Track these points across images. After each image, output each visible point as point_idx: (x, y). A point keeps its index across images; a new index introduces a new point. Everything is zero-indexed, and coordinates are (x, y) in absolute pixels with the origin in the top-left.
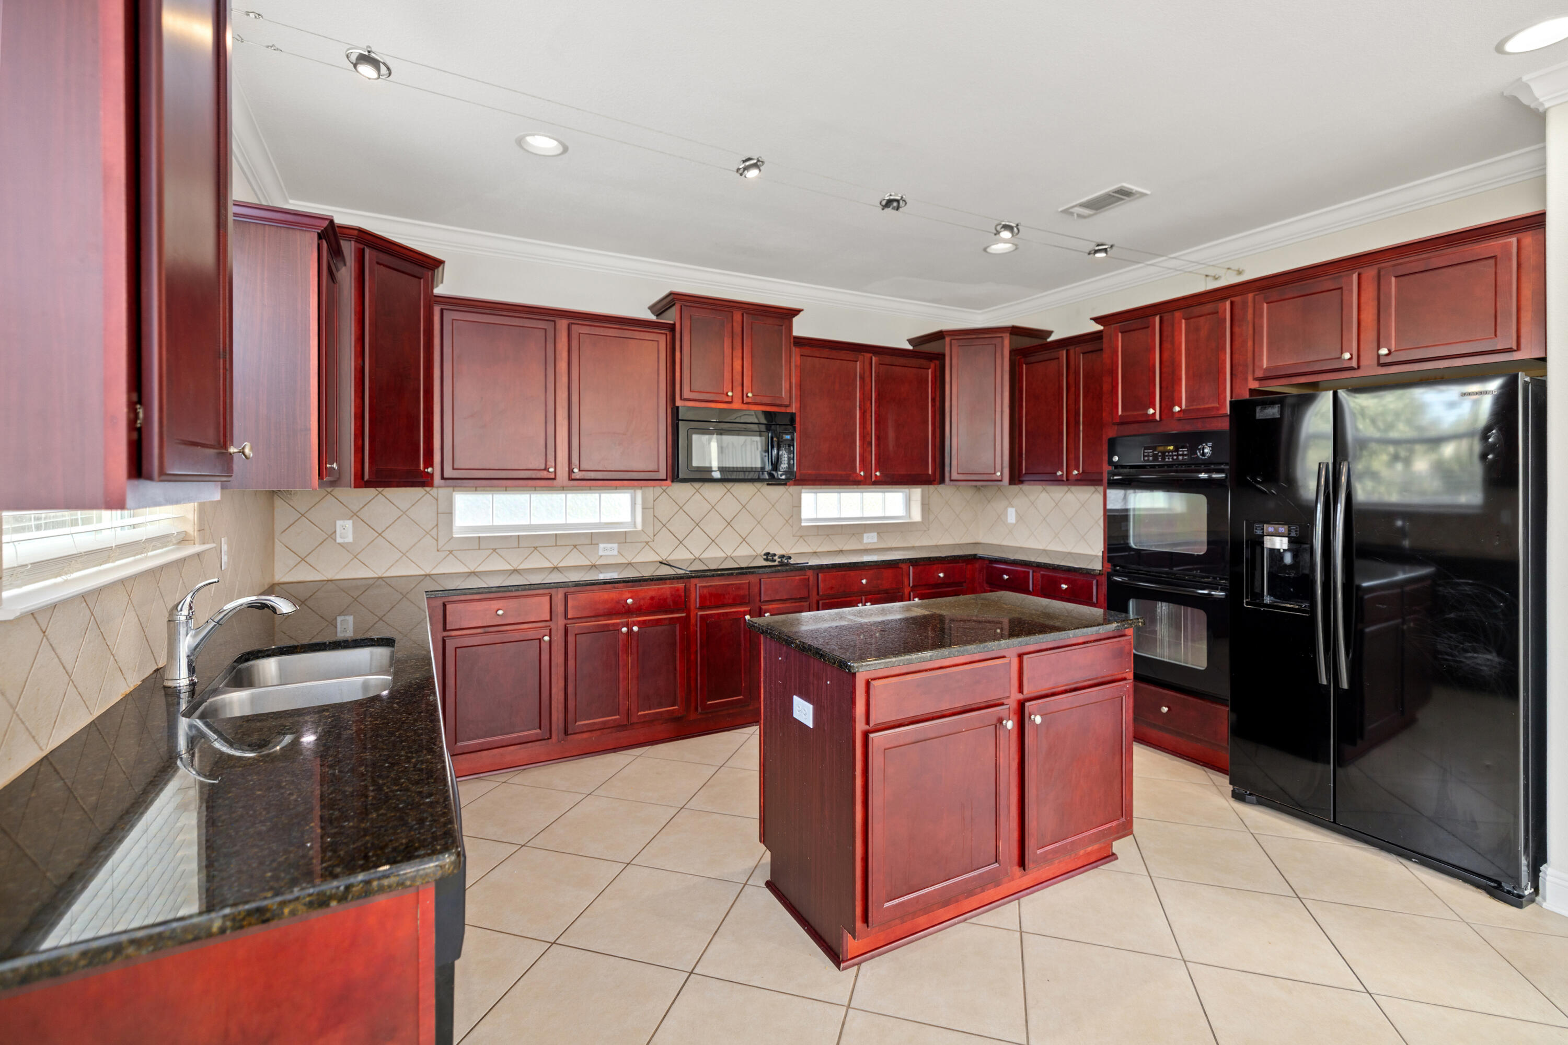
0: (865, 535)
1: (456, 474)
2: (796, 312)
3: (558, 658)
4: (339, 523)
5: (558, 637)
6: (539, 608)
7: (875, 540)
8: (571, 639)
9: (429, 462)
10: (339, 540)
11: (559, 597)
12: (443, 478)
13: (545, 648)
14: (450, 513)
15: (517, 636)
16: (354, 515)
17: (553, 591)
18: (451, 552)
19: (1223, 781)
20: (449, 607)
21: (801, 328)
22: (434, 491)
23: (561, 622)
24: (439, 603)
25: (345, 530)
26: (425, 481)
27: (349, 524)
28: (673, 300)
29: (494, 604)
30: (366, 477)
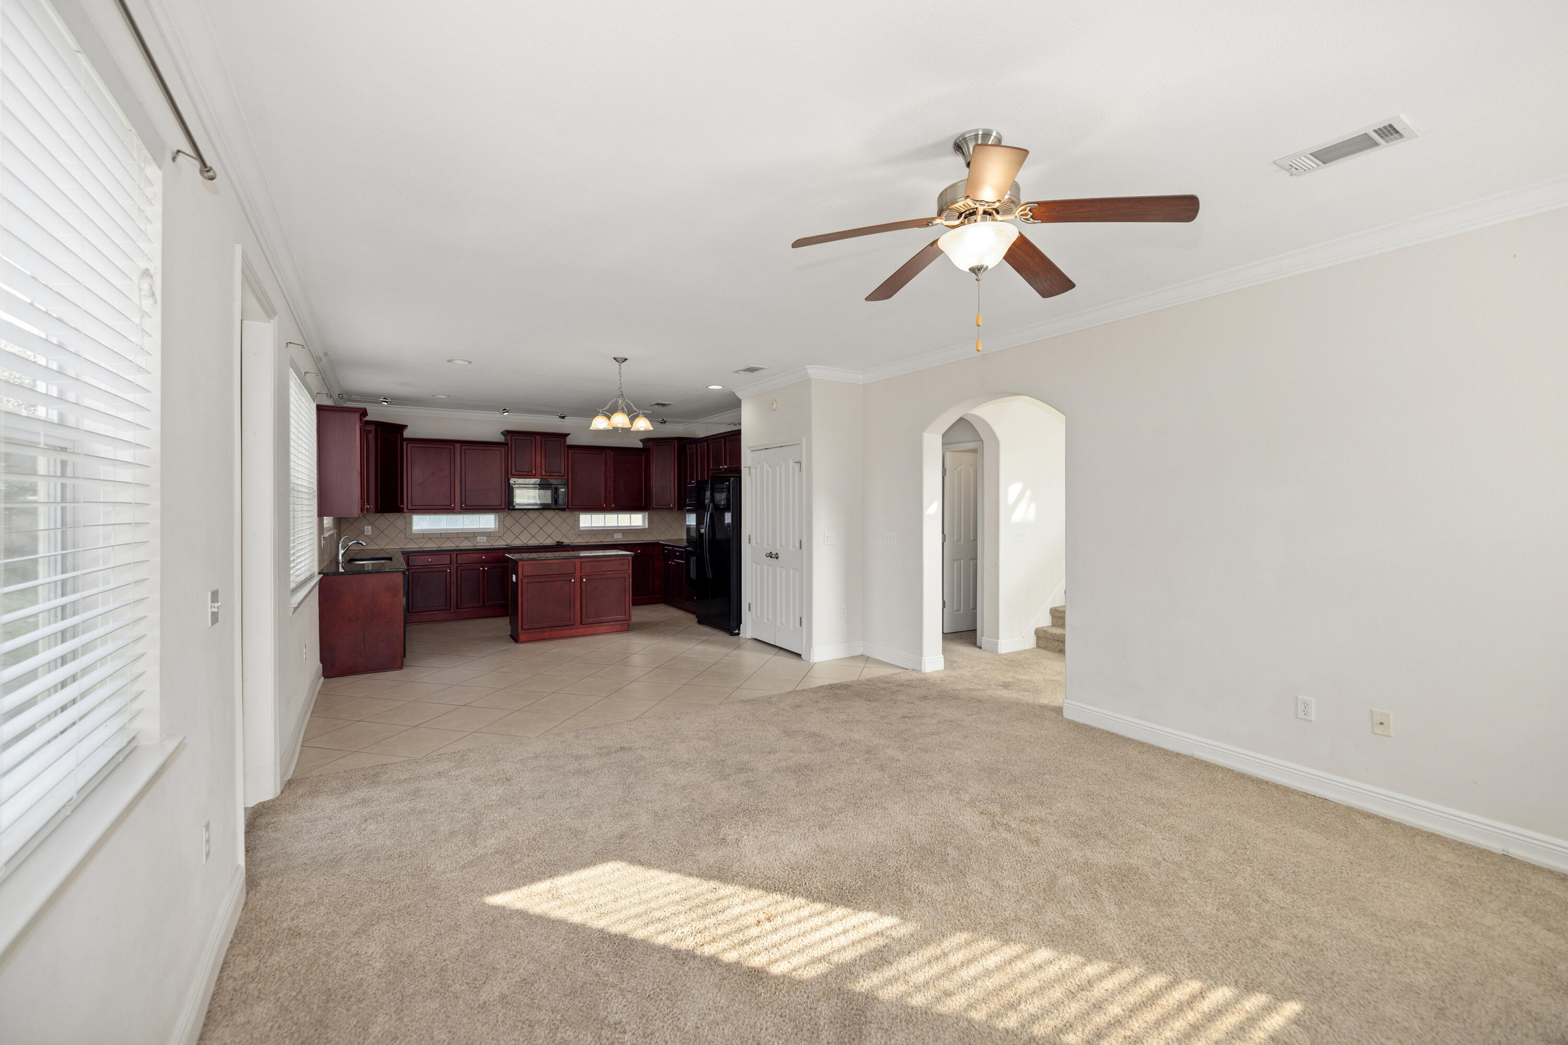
0: (615, 535)
1: (413, 507)
2: (568, 435)
3: (454, 579)
4: (366, 527)
5: (454, 571)
6: (446, 559)
7: (621, 537)
8: (459, 572)
9: (402, 503)
10: (366, 534)
11: (454, 555)
12: (408, 509)
13: (448, 575)
14: (411, 523)
15: (437, 570)
16: (372, 524)
17: (452, 553)
18: (411, 539)
19: (693, 617)
20: (410, 557)
21: (570, 441)
22: (404, 514)
23: (455, 565)
24: (406, 556)
25: (368, 530)
26: (399, 510)
27: (370, 527)
28: (507, 433)
29: (427, 557)
30: (379, 509)
